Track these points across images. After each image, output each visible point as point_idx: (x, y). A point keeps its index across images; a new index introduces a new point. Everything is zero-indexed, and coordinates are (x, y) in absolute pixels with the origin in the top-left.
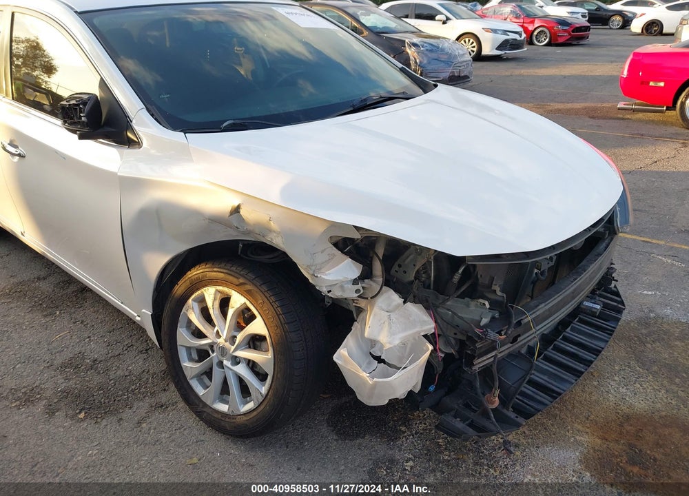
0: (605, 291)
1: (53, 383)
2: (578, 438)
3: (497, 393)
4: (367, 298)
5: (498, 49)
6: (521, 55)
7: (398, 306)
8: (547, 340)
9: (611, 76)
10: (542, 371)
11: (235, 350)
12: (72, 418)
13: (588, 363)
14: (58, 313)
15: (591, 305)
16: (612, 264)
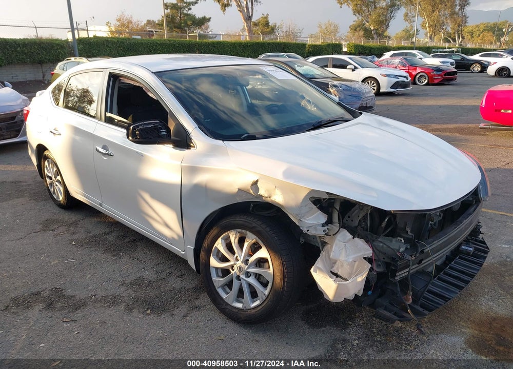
0: (476, 240)
1: (128, 294)
2: (463, 330)
3: (411, 293)
4: (330, 235)
5: (391, 88)
6: (407, 92)
7: (349, 240)
8: (439, 269)
9: (474, 106)
10: (437, 286)
11: (248, 268)
12: (143, 313)
13: (467, 282)
14: (121, 254)
15: (467, 248)
16: (479, 223)
